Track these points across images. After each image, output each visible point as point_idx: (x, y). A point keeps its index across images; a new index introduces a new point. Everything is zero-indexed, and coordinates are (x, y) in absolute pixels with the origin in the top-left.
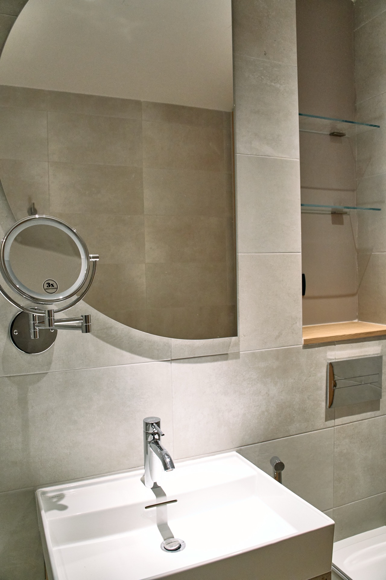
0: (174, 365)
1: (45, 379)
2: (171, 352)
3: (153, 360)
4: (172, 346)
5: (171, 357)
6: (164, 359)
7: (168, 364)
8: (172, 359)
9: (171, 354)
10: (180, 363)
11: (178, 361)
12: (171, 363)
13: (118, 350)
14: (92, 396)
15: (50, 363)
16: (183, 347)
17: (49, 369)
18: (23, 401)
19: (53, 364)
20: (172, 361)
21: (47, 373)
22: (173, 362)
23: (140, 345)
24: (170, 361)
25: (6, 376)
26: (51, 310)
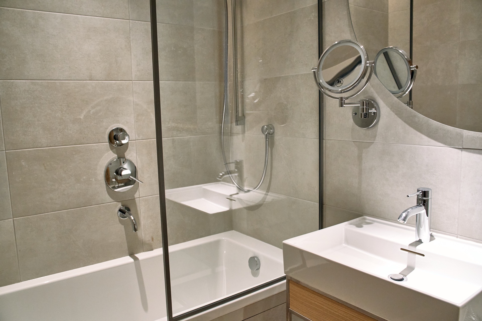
0: (465, 154)
1: (372, 146)
2: (462, 141)
3: (446, 146)
4: (464, 137)
5: (462, 146)
6: (455, 146)
7: (459, 151)
8: (463, 148)
9: (462, 143)
10: (471, 152)
11: (469, 150)
12: (462, 151)
13: (419, 134)
14: (399, 164)
15: (375, 136)
16: (475, 139)
17: (374, 140)
18: (360, 158)
19: (377, 137)
20: (463, 149)
21: (374, 143)
22: (464, 151)
23: (436, 132)
24: (461, 149)
25: (353, 141)
26: (342, 97)
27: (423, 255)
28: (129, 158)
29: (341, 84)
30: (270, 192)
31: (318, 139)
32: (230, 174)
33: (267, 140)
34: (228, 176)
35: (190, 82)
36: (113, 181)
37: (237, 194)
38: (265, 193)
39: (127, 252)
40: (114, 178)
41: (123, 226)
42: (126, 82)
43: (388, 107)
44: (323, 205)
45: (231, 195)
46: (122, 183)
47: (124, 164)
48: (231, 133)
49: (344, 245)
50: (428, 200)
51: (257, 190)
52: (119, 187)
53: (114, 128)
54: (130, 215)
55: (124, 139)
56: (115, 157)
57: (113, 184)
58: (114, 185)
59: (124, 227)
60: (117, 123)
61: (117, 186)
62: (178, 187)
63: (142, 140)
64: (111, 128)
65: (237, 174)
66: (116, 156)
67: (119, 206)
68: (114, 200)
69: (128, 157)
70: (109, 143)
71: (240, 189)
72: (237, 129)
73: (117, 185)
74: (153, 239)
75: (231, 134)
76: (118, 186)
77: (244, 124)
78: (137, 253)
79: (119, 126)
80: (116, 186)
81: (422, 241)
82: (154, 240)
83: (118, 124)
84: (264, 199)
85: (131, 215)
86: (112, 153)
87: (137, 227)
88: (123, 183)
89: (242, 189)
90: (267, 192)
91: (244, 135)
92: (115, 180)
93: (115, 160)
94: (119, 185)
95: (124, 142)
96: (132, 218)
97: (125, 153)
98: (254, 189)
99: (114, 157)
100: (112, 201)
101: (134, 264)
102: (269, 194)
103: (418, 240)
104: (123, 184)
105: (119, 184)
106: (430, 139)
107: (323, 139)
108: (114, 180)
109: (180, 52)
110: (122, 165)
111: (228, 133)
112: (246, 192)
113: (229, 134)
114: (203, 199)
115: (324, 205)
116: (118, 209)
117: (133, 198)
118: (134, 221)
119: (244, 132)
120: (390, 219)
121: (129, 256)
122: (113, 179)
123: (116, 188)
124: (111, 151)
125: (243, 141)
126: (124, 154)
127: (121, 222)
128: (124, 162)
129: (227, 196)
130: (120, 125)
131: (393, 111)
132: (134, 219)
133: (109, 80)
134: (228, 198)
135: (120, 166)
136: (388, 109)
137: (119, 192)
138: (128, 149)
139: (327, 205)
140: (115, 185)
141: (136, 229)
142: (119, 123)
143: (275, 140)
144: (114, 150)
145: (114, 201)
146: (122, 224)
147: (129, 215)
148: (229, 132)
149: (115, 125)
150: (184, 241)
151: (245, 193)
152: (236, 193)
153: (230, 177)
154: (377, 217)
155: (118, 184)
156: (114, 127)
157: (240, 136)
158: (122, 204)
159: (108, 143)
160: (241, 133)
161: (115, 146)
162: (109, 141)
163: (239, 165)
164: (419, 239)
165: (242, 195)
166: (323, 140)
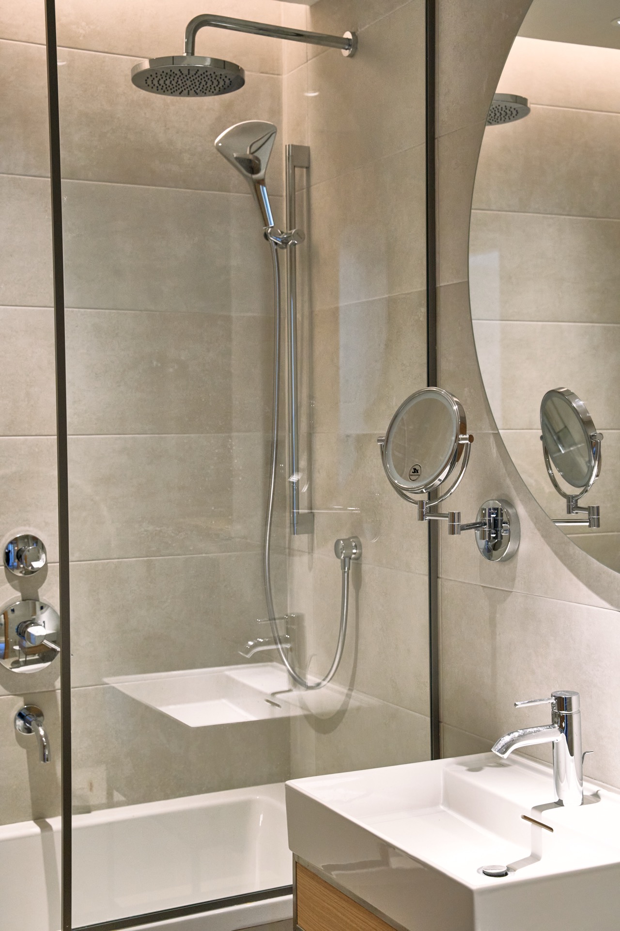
1: (510, 599)
3: (612, 608)
13: (575, 579)
15: (514, 579)
17: (513, 587)
18: (493, 622)
19: (516, 581)
21: (512, 592)
25: (482, 585)
26: (422, 501)
27: (551, 829)
28: (47, 600)
29: (417, 476)
30: (355, 691)
31: (426, 575)
32: (281, 643)
33: (345, 572)
34: (273, 647)
35: (192, 435)
36: (14, 649)
37: (289, 691)
38: (345, 691)
39: (30, 811)
40: (17, 643)
41: (25, 751)
42: (47, 439)
43: (532, 520)
44: (440, 724)
45: (274, 694)
46: (34, 654)
47: (42, 613)
48: (289, 548)
49: (442, 807)
50: (571, 716)
51: (329, 682)
52: (26, 663)
53: (18, 536)
54: (38, 726)
55: (38, 559)
56: (18, 597)
57: (16, 656)
58: (17, 658)
59: (28, 752)
60: (25, 525)
61: (23, 661)
62: (157, 670)
63: (77, 561)
64: (12, 535)
65: (289, 644)
66: (19, 594)
67: (20, 704)
68: (9, 691)
69: (44, 598)
70: (6, 567)
71: (297, 681)
72: (301, 540)
73: (23, 658)
74: (91, 786)
75: (289, 552)
76: (26, 661)
77: (311, 531)
78: (51, 817)
79: (27, 531)
80: (21, 660)
81: (564, 803)
82: (94, 789)
83: (27, 528)
84: (345, 704)
85: (41, 726)
86: (10, 588)
87: (49, 752)
88: (37, 655)
89: (299, 679)
90: (349, 689)
91: (312, 555)
92: (20, 647)
93: (18, 603)
94: (27, 659)
95: (37, 565)
96: (42, 733)
97: (39, 590)
98: (324, 680)
99: (14, 596)
100: (3, 694)
101: (40, 838)
102: (353, 694)
103: (557, 800)
104: (36, 657)
105: (28, 656)
106: (590, 593)
107: (438, 577)
108: (17, 648)
109: (171, 370)
110: (37, 614)
111: (285, 548)
112: (309, 688)
113: (287, 550)
114: (224, 701)
115: (442, 724)
116: (14, 713)
117: (52, 689)
118: (44, 739)
119: (311, 550)
120: (541, 759)
121: (32, 822)
122: (16, 645)
123: (22, 664)
124: (8, 585)
125: (310, 568)
126: (37, 593)
127: (20, 740)
128: (42, 608)
129: (266, 694)
130: (31, 529)
131: (539, 530)
132: (46, 736)
133: (11, 434)
134: (268, 701)
135: (32, 616)
136: (532, 525)
137: (22, 673)
138: (46, 581)
139: (446, 723)
140: (19, 658)
141: (46, 757)
142: (29, 525)
143: (362, 571)
144: (16, 582)
145: (8, 693)
146: (23, 747)
147: (36, 726)
148: (287, 546)
149: (23, 528)
150: (167, 797)
151: (306, 690)
152: (286, 688)
153: (278, 649)
154: (520, 753)
155: (24, 656)
156: (18, 534)
157: (305, 558)
158: (25, 701)
159: (3, 567)
160: (307, 551)
161: (21, 572)
162: (4, 563)
163: (294, 626)
164: (559, 800)
165: (298, 693)
166: (438, 579)
